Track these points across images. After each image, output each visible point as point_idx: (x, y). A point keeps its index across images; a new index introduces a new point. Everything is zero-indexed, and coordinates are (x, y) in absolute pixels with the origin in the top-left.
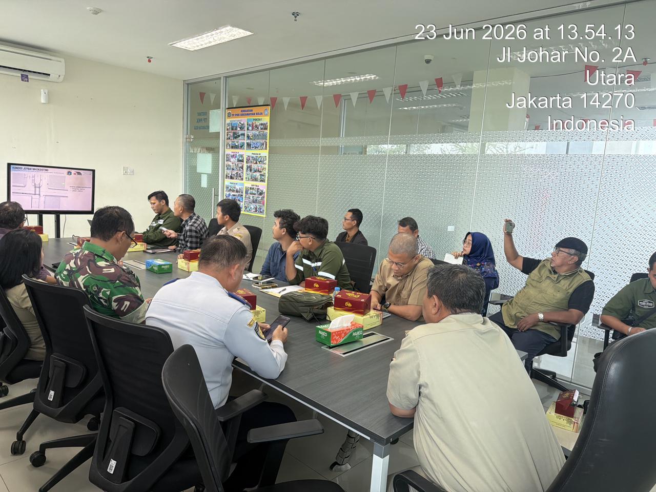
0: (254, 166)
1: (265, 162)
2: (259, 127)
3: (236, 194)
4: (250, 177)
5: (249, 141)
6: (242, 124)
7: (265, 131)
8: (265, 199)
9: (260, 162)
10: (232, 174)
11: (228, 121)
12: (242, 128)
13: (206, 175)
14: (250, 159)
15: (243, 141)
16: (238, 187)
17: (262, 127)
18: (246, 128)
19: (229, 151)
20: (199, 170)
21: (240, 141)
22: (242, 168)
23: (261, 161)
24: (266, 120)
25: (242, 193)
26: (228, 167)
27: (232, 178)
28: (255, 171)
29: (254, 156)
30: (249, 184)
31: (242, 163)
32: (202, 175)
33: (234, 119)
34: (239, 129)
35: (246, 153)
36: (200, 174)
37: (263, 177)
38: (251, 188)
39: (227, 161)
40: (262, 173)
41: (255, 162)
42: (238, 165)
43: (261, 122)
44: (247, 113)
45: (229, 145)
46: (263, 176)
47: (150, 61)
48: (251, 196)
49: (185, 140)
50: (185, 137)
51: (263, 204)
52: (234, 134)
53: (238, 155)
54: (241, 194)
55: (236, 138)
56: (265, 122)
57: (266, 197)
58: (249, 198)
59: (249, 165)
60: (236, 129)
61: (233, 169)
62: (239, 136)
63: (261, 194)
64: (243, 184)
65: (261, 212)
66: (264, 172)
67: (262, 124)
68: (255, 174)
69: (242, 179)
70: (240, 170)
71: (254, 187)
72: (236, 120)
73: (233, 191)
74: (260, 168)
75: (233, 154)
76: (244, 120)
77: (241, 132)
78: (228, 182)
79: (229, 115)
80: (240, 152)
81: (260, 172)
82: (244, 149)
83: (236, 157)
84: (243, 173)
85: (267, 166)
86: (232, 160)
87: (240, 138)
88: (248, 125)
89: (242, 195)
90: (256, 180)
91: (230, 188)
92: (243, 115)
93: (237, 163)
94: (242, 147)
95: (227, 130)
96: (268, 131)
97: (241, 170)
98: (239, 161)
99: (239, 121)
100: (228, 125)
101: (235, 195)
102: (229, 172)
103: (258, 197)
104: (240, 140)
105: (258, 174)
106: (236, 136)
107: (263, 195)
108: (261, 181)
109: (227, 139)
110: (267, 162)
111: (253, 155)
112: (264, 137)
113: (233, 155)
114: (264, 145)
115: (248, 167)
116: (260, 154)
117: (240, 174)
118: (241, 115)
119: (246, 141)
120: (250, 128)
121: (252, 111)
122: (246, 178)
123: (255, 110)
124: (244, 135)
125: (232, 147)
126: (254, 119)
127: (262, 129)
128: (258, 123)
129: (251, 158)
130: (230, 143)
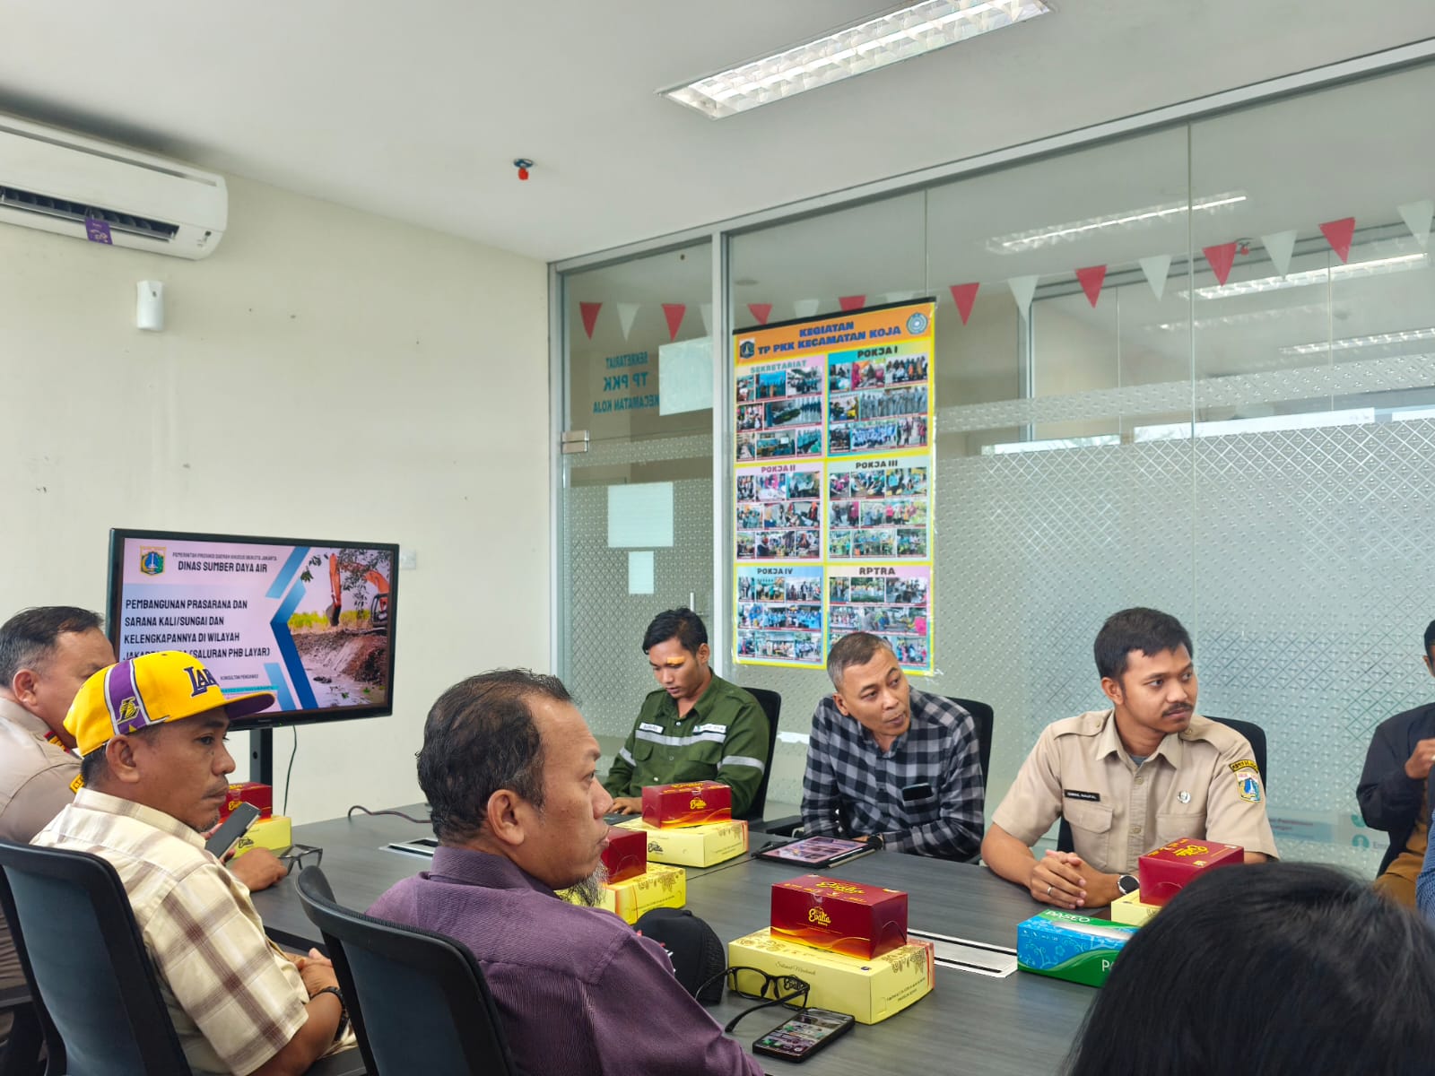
0: (869, 506)
1: (919, 487)
2: (888, 377)
3: (788, 604)
4: (852, 545)
5: (840, 426)
6: (808, 375)
7: (919, 385)
8: (930, 615)
9: (894, 490)
10: (765, 542)
11: (744, 370)
12: (802, 388)
13: (652, 552)
14: (846, 484)
15: (812, 429)
16: (794, 582)
17: (900, 372)
18: (824, 386)
19: (754, 468)
20: (616, 540)
21: (799, 429)
22: (813, 515)
23: (901, 485)
24: (920, 347)
25: (817, 598)
26: (746, 520)
27: (764, 552)
28: (877, 522)
29: (868, 472)
30: (849, 568)
31: (813, 500)
32: (632, 556)
33: (771, 362)
34: (791, 391)
35: (826, 466)
36: (622, 555)
37: (913, 539)
38: (855, 582)
39: (741, 498)
40: (910, 525)
41: (871, 491)
42: (792, 507)
43: (892, 358)
44: (825, 336)
45: (751, 449)
46: (915, 533)
47: (523, 175)
48: (860, 610)
49: (555, 449)
50: (555, 439)
51: (922, 629)
52: (770, 409)
53: (790, 474)
54: (809, 602)
55: (779, 421)
56: (914, 356)
57: (930, 606)
58: (852, 615)
59: (843, 503)
60: (780, 390)
61: (769, 524)
62: (794, 414)
63: (907, 597)
64: (819, 571)
65: (912, 660)
66: (919, 520)
67: (897, 365)
68: (872, 531)
69: (816, 554)
70: (802, 524)
71: (872, 575)
72: (776, 366)
73: (774, 596)
74: (896, 509)
75: (767, 475)
76: (816, 361)
77: (799, 401)
78: (747, 568)
79: (746, 352)
80: (803, 464)
81: (898, 521)
82: (818, 452)
83: (782, 483)
84: (817, 533)
85: (930, 501)
86: (765, 494)
87: (801, 418)
88: (832, 372)
89: (817, 608)
90: (881, 549)
91: (758, 587)
92: (809, 344)
93: (786, 504)
94: (809, 446)
95: (740, 398)
96: (930, 384)
97: (808, 522)
98: (795, 493)
99: (790, 365)
100: (743, 382)
101: (782, 610)
102: (755, 537)
103: (892, 609)
104: (798, 425)
105: (888, 533)
106: (778, 415)
107: (916, 601)
108: (904, 553)
109: (741, 428)
110: (931, 484)
111: (861, 470)
112: (915, 404)
113: (771, 479)
114: (915, 432)
115: (838, 513)
116: (894, 463)
117: (802, 537)
118: (801, 345)
119: (826, 426)
120: (845, 383)
121: (850, 325)
122: (833, 549)
123: (862, 322)
124: (816, 407)
125: (765, 453)
126: (860, 353)
127: (900, 379)
128: (878, 363)
129: (852, 481)
130: (754, 441)
